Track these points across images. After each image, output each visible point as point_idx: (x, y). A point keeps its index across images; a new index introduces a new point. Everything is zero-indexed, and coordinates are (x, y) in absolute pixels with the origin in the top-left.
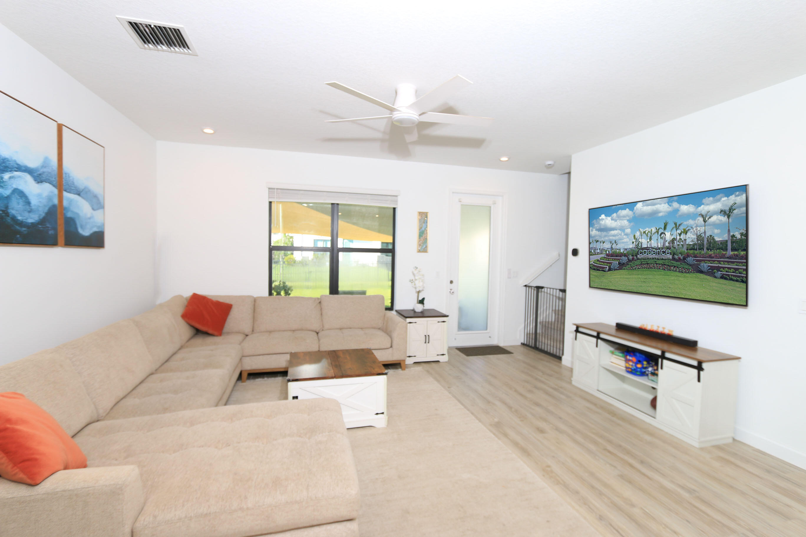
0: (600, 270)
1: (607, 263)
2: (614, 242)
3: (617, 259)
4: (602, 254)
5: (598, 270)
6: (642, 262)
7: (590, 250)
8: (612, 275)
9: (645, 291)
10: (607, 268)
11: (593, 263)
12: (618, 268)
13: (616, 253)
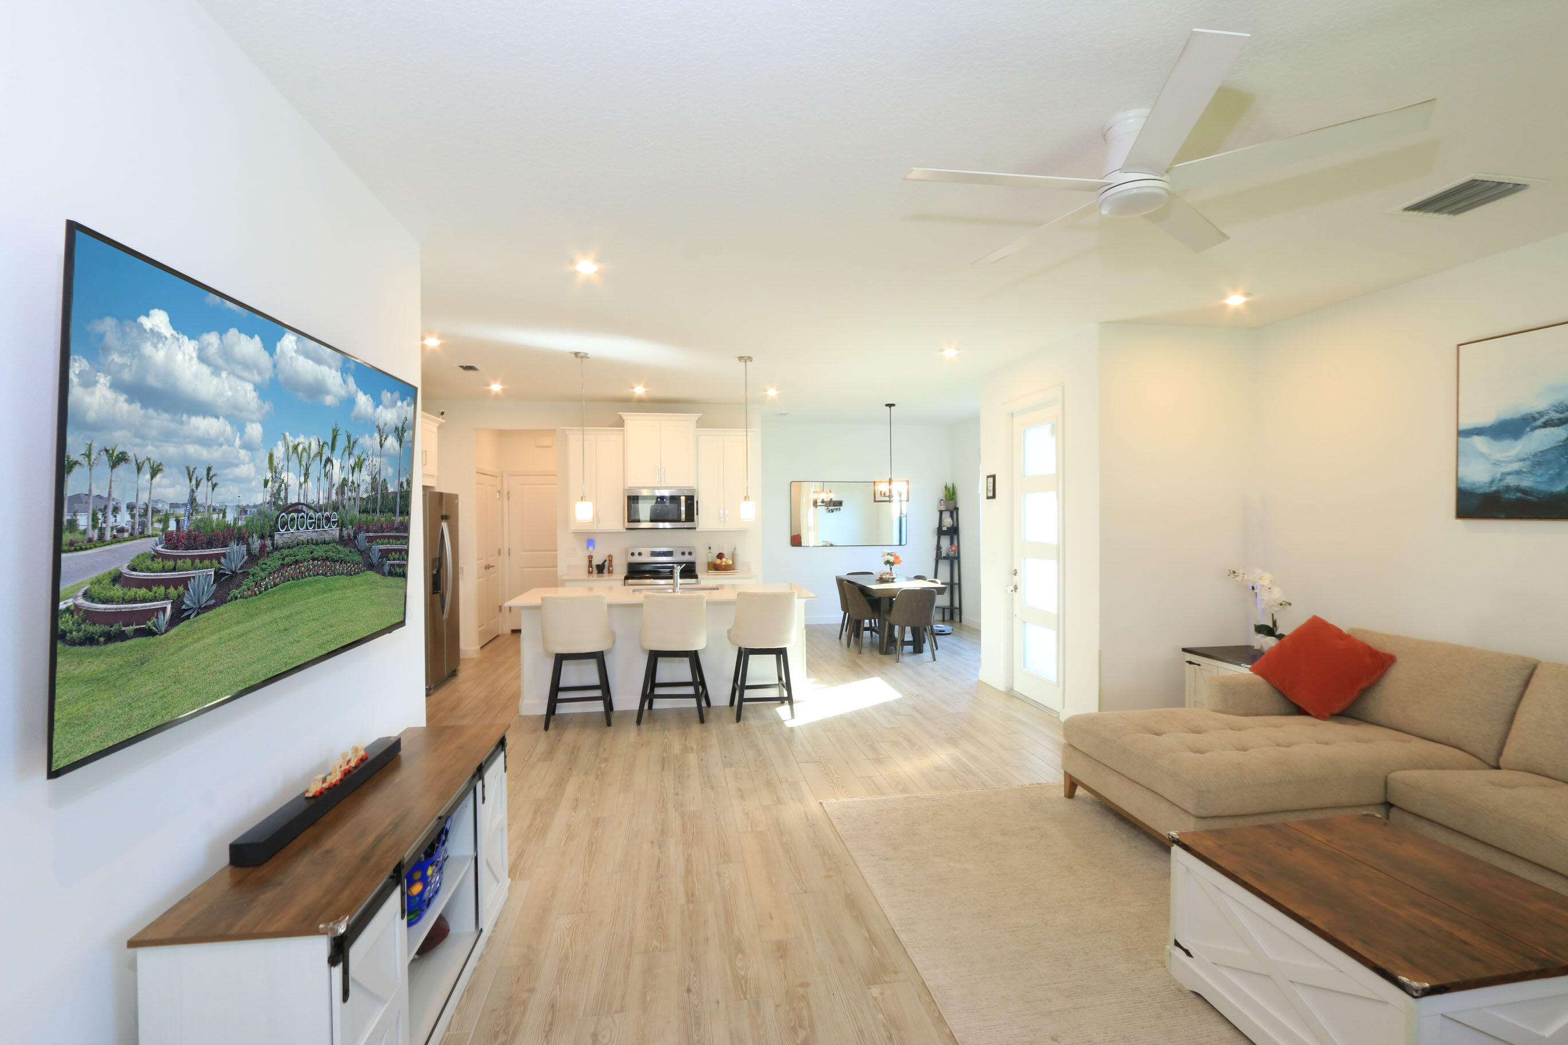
0: (122, 637)
1: (166, 583)
2: (205, 472)
3: (210, 557)
4: (142, 534)
5: (111, 638)
6: (283, 560)
7: (67, 517)
8: (185, 643)
9: (286, 664)
10: (164, 609)
11: (81, 601)
12: (211, 599)
13: (209, 530)
